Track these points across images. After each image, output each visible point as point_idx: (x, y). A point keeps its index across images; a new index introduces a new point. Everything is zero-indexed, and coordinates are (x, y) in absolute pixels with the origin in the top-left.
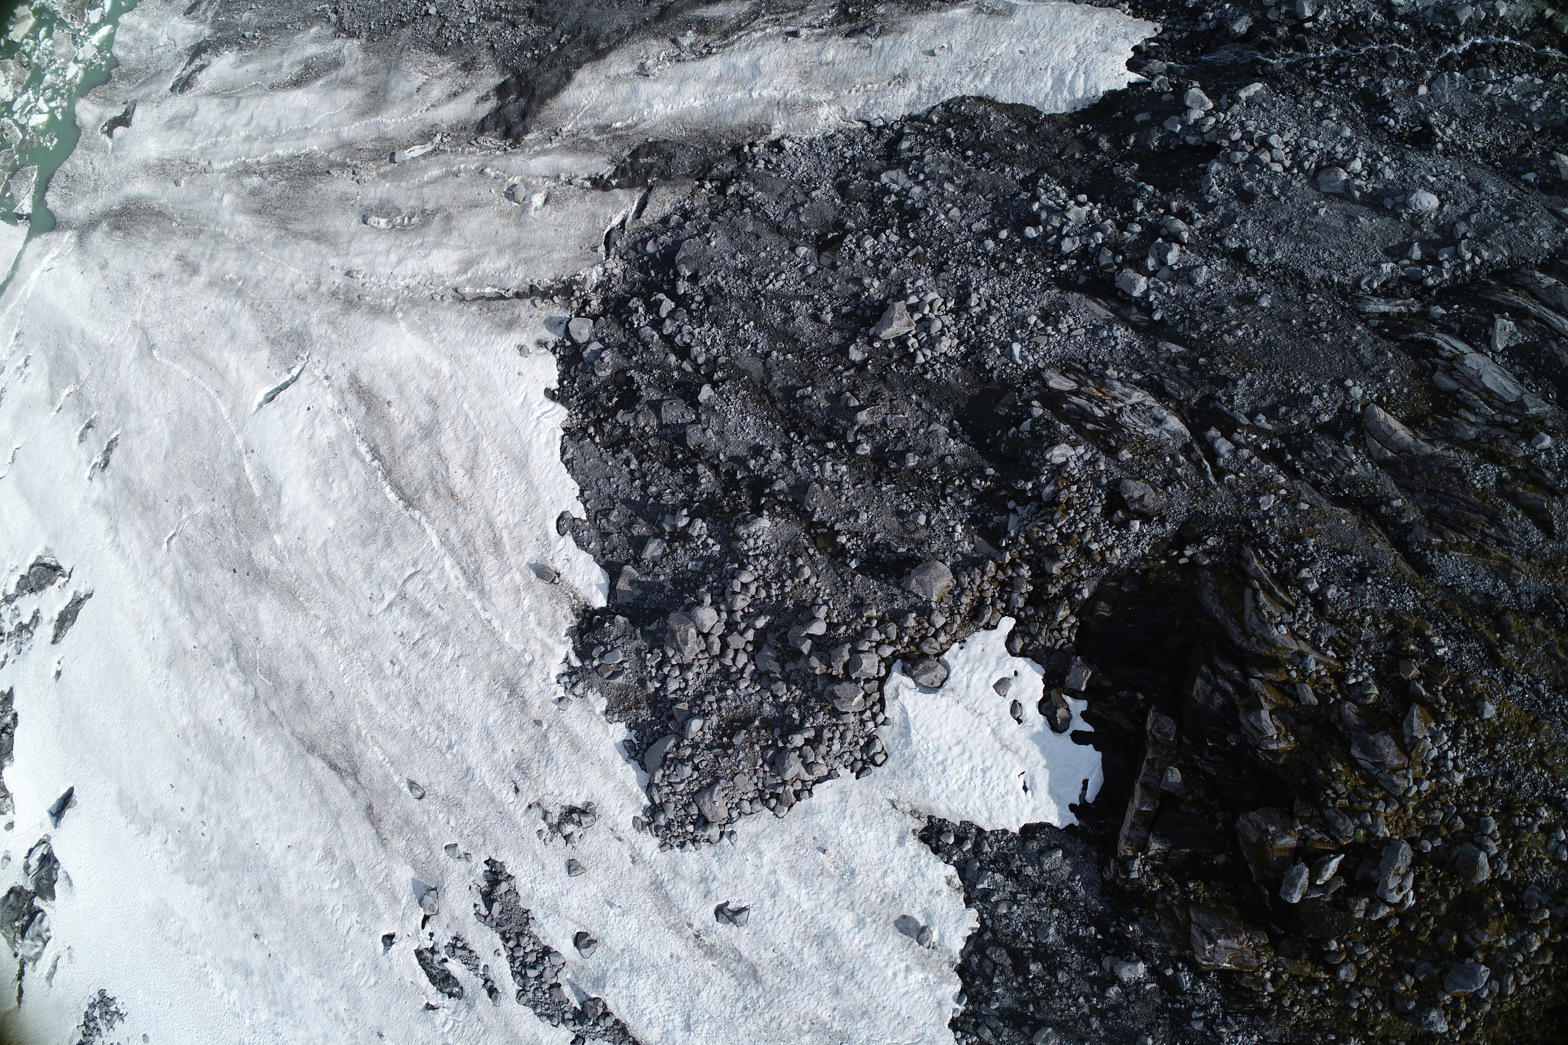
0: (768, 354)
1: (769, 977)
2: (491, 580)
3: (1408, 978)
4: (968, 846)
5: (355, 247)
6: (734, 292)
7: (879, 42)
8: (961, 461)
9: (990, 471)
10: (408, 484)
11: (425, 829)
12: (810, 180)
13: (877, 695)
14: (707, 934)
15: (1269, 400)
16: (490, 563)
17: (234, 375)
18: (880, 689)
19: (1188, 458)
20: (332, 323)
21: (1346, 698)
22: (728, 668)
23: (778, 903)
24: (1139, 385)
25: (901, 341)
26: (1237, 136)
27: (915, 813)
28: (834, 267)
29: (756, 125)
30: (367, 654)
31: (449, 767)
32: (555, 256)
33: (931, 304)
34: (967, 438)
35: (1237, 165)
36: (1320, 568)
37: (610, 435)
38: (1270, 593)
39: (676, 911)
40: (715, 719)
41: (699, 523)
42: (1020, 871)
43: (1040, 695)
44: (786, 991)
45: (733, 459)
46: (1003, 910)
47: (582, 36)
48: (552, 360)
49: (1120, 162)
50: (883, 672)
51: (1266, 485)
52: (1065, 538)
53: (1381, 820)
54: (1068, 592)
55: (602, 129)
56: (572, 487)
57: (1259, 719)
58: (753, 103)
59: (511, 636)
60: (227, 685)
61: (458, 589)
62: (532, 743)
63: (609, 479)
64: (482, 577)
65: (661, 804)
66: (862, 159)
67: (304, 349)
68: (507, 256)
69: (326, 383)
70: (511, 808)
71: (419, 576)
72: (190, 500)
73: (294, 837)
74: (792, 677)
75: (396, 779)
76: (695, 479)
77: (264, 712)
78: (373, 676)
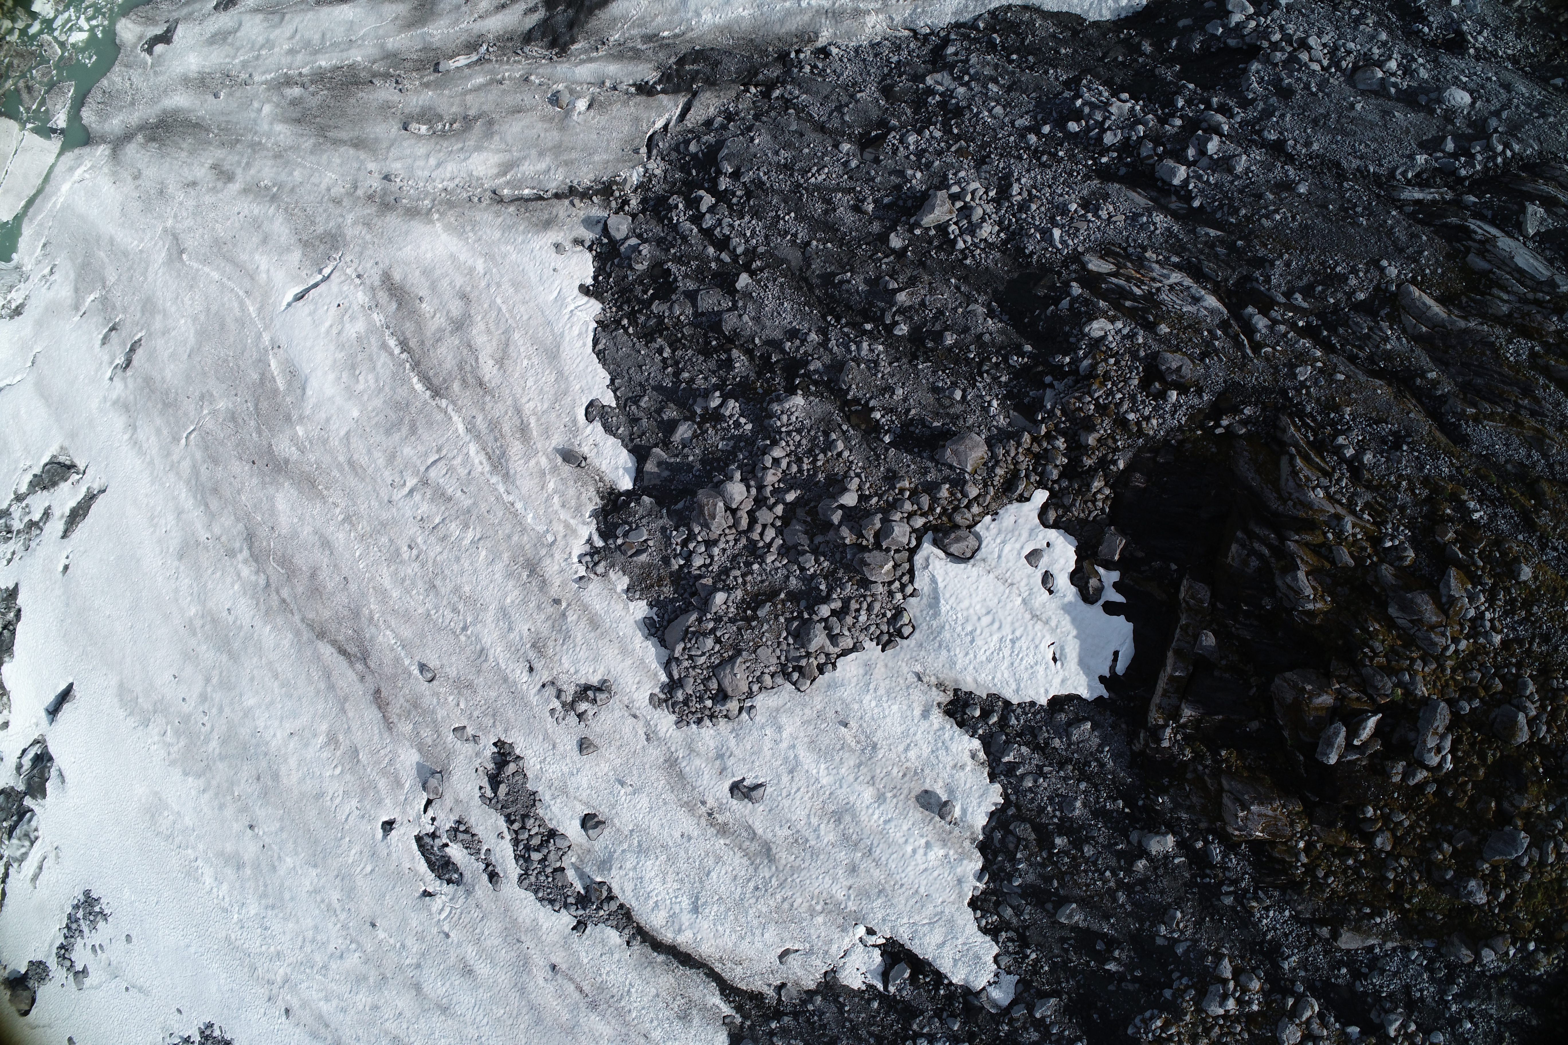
0: (808, 244)
1: (784, 855)
2: (517, 464)
3: (1445, 845)
4: (994, 719)
5: (394, 152)
6: (776, 186)
8: (999, 339)
9: (1028, 348)
10: (436, 375)
11: (433, 712)
12: (855, 84)
13: (907, 566)
14: (721, 811)
15: (1305, 280)
16: (516, 448)
17: (264, 276)
18: (910, 560)
19: (1225, 333)
20: (368, 225)
21: (1381, 561)
22: (755, 542)
23: (796, 779)
24: (1178, 267)
25: (942, 228)
26: (1277, 37)
27: (941, 686)
28: (877, 161)
29: (803, 33)
30: (384, 540)
31: (462, 649)
32: (596, 158)
33: (973, 193)
34: (1005, 317)
35: (1276, 65)
36: (1356, 435)
37: (644, 326)
38: (1306, 459)
39: (689, 788)
40: (739, 593)
41: (732, 403)
42: (1047, 744)
43: (1072, 567)
44: (800, 869)
45: (768, 342)
46: (1028, 783)
48: (588, 257)
49: (1162, 63)
50: (914, 543)
51: (1303, 358)
52: (1102, 409)
53: (1419, 678)
54: (1103, 464)
55: (649, 38)
56: (602, 376)
57: (1295, 579)
58: (802, 11)
59: (534, 518)
60: (239, 575)
61: (482, 474)
62: (550, 622)
63: (640, 367)
64: (507, 461)
65: (680, 679)
66: (908, 64)
67: (337, 250)
68: (548, 159)
69: (358, 281)
70: (525, 687)
71: (443, 462)
72: (211, 395)
73: (298, 724)
74: (821, 549)
75: (407, 662)
76: (729, 364)
77: (275, 600)
78: (389, 561)
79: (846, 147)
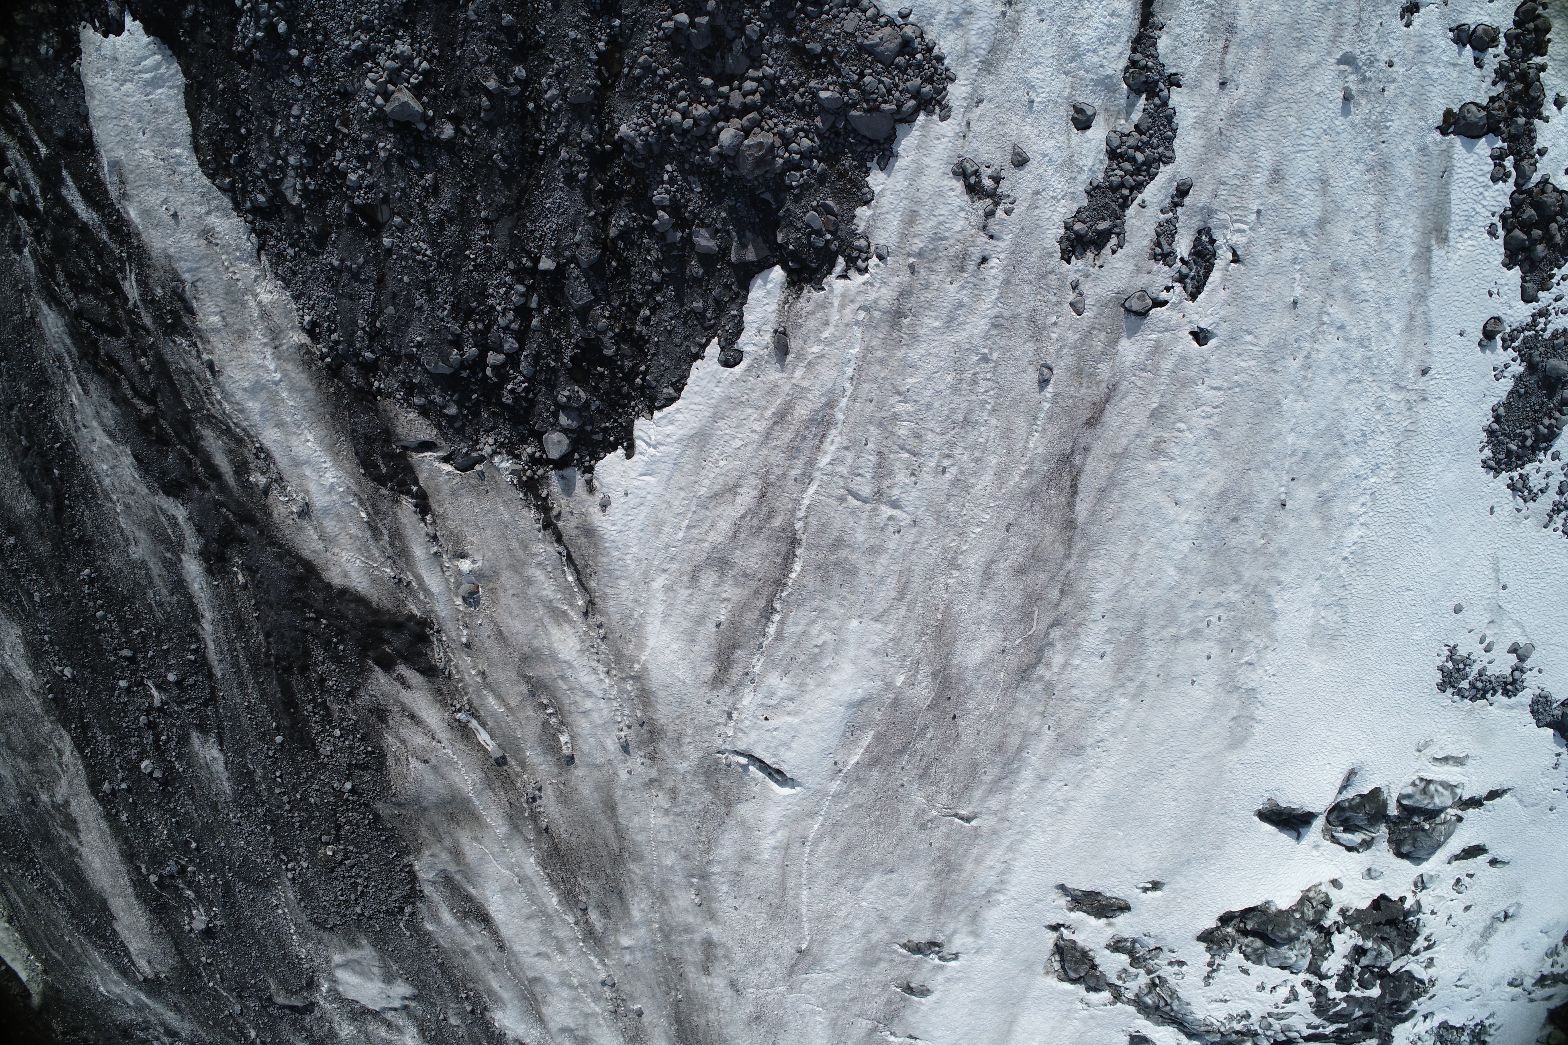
0: (486, 220)
2: (814, 401)
5: (601, 759)
6: (450, 289)
7: (187, 276)
10: (778, 554)
11: (1075, 348)
12: (329, 279)
16: (801, 411)
17: (779, 835)
20: (678, 740)
22: (763, 95)
25: (417, 91)
28: (386, 200)
29: (304, 363)
30: (951, 507)
31: (1005, 350)
32: (506, 517)
33: (374, 81)
37: (632, 356)
39: (999, 35)
40: (813, 83)
41: (657, 199)
45: (588, 202)
47: (300, 595)
48: (600, 467)
55: (375, 532)
56: (697, 371)
58: (285, 375)
59: (852, 347)
60: (1065, 666)
61: (841, 433)
62: (933, 266)
63: (670, 332)
64: (817, 412)
65: (913, 97)
66: (289, 235)
67: (717, 762)
68: (530, 572)
69: (735, 715)
70: (1002, 256)
71: (851, 485)
72: (916, 816)
73: (1164, 501)
74: (736, 24)
75: (1047, 405)
76: (625, 234)
77: (1067, 604)
78: (968, 488)
79: (387, 241)
